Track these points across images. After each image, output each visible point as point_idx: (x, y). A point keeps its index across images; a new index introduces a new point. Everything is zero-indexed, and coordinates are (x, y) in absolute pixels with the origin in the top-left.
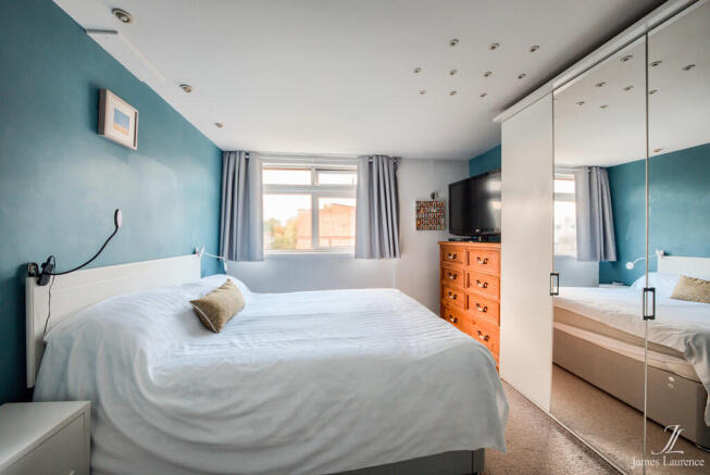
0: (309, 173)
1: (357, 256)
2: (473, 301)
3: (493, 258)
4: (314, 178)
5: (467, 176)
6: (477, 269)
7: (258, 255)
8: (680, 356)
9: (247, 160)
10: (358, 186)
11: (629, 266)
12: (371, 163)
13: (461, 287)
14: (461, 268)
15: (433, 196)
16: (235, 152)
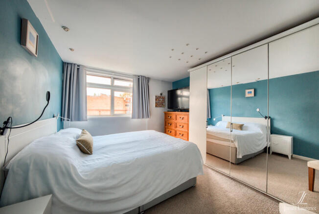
0: (110, 79)
1: (133, 117)
2: (178, 133)
3: (186, 117)
4: (113, 82)
5: (172, 89)
6: (179, 121)
7: (84, 118)
8: (232, 142)
9: (78, 69)
10: (133, 87)
11: (214, 119)
12: (139, 79)
13: (173, 128)
14: (173, 121)
15: (161, 94)
16: (71, 64)
